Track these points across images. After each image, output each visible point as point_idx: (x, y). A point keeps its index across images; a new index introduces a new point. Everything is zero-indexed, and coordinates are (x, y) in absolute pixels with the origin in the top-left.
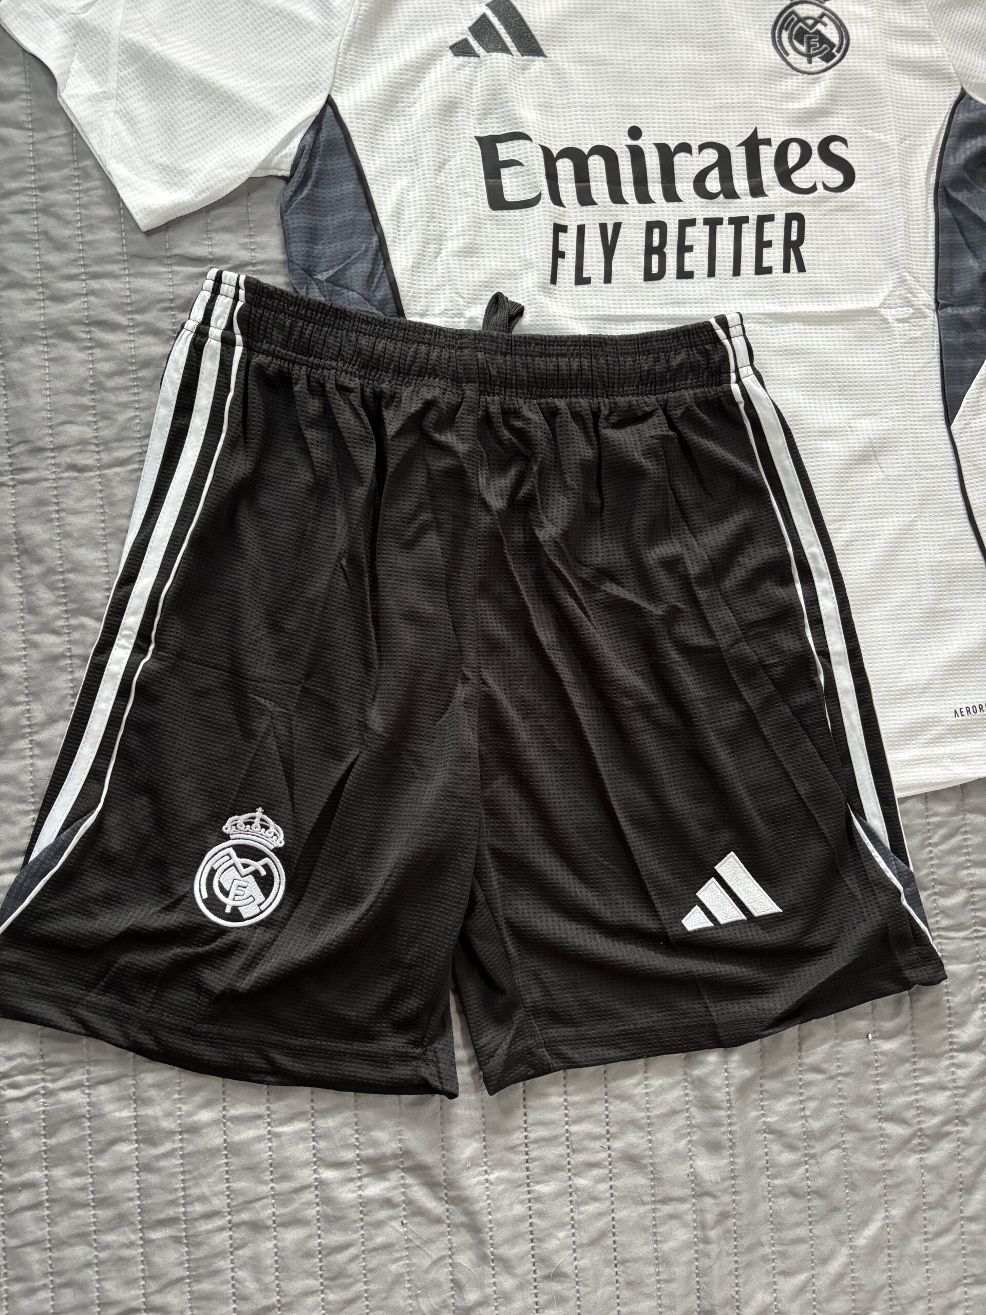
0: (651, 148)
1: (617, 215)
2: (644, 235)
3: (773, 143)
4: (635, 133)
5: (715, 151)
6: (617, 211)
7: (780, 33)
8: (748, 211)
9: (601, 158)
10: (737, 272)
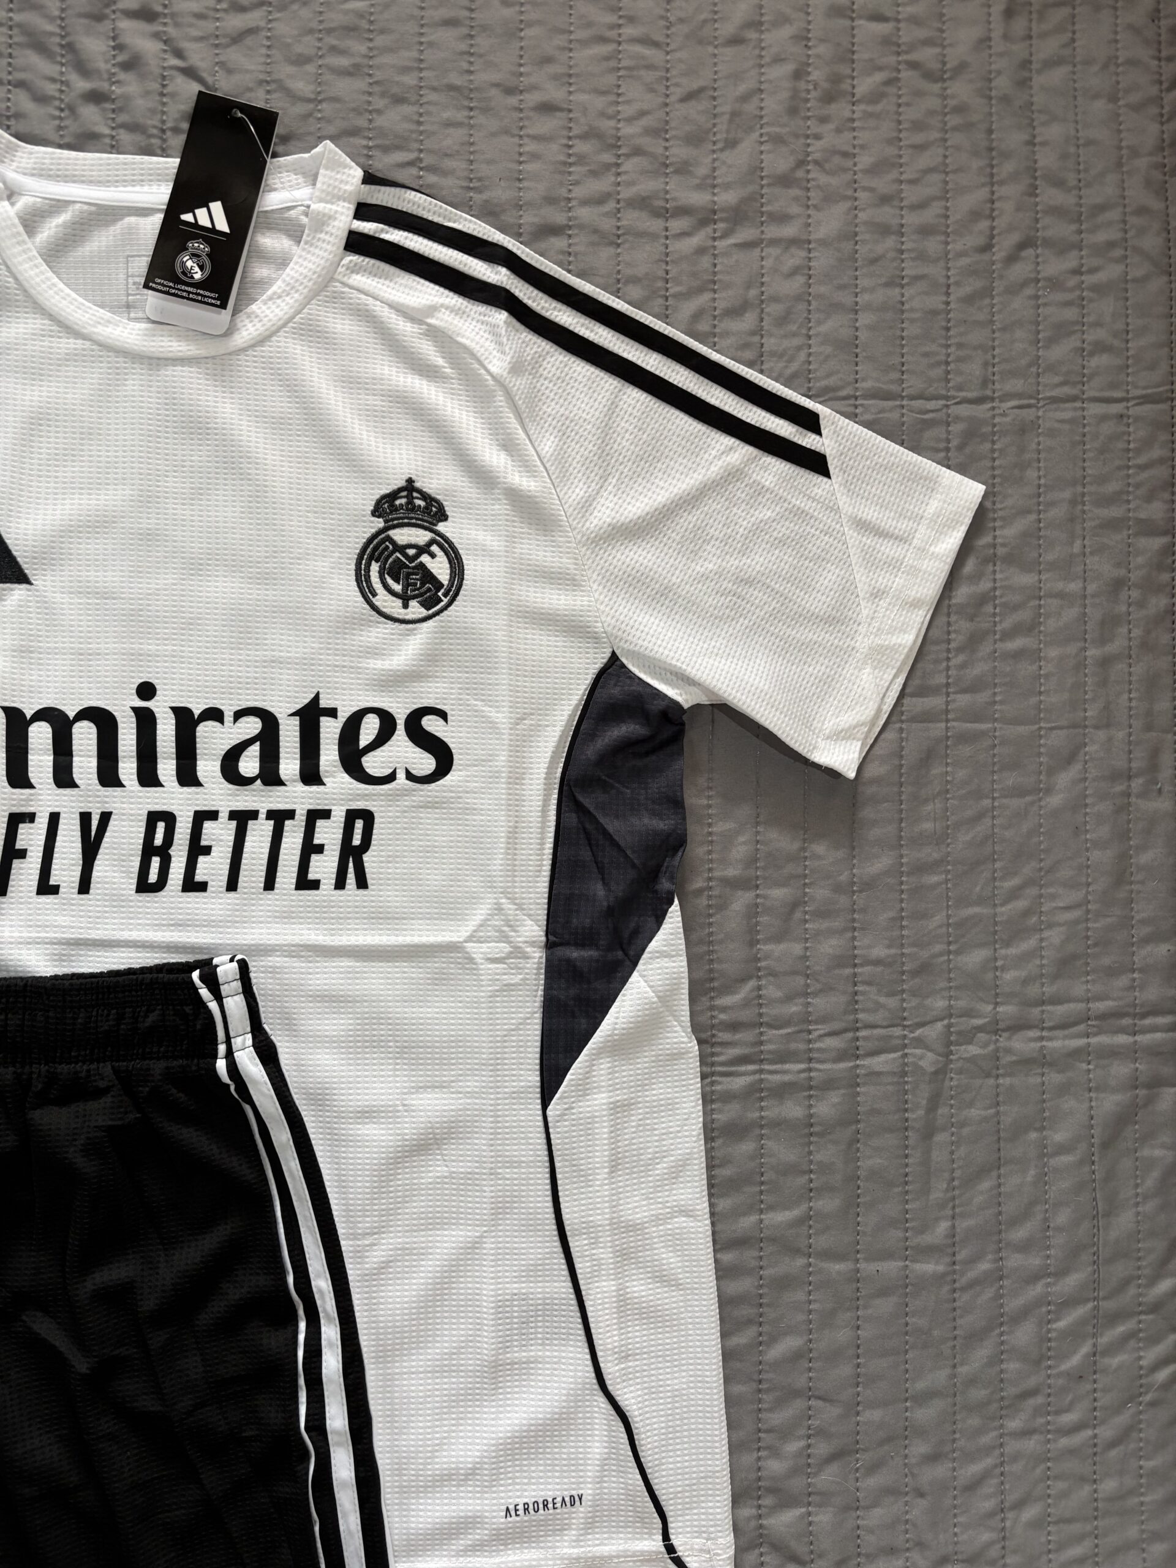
0: (166, 713)
1: (106, 803)
2: (143, 830)
3: (339, 714)
4: (146, 690)
5: (258, 720)
6: (106, 797)
7: (368, 565)
8: (295, 803)
9: (92, 725)
10: (269, 884)
